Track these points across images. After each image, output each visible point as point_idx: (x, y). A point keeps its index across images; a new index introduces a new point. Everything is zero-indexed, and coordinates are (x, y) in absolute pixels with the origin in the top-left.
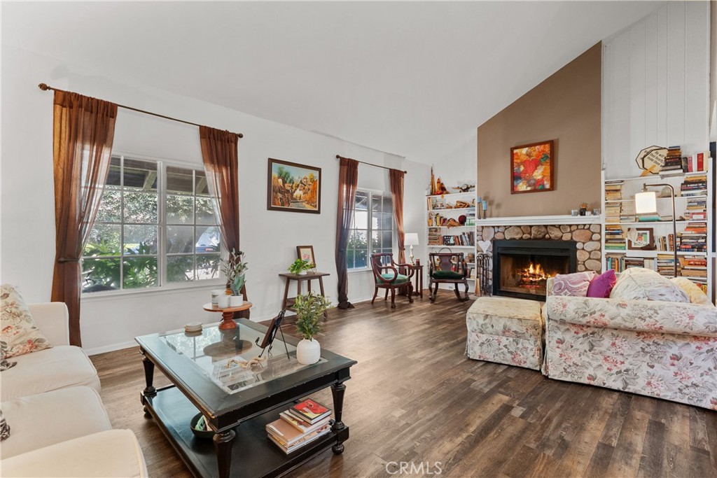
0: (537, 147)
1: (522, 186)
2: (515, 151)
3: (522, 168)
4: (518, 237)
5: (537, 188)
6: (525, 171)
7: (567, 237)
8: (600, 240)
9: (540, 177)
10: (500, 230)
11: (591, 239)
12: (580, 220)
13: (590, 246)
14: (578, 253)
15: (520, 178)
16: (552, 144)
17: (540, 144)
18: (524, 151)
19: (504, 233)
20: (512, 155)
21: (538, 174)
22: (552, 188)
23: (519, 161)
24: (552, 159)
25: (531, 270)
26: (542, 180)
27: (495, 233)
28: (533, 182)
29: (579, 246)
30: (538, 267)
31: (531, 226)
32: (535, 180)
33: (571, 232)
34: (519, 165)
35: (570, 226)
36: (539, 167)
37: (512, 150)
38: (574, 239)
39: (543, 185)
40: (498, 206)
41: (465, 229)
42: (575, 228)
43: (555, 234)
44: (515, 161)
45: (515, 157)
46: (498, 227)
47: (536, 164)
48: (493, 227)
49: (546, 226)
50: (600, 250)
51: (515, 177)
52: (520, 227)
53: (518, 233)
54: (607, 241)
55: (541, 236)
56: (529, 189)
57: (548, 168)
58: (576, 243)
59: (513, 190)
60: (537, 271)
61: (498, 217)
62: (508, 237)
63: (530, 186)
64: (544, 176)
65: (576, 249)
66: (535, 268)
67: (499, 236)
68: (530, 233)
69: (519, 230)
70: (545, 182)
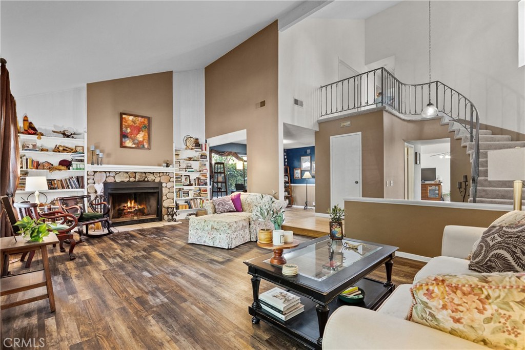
0: (140, 118)
1: (128, 143)
2: (124, 116)
3: (129, 130)
4: (126, 180)
5: (139, 146)
6: (131, 133)
7: (157, 180)
8: (173, 182)
9: (141, 139)
10: (111, 174)
11: (169, 181)
12: (163, 169)
13: (169, 185)
14: (163, 189)
15: (128, 137)
16: (149, 119)
17: (142, 117)
18: (131, 118)
19: (114, 177)
20: (121, 119)
21: (140, 137)
22: (149, 149)
23: (126, 124)
24: (148, 128)
26: (143, 142)
27: (107, 177)
28: (136, 141)
29: (164, 185)
31: (135, 173)
32: (138, 140)
33: (160, 177)
34: (127, 128)
35: (159, 173)
36: (141, 132)
37: (121, 114)
38: (161, 181)
39: (144, 145)
40: (108, 155)
41: (72, 173)
42: (161, 174)
43: (151, 178)
44: (123, 123)
45: (124, 120)
46: (109, 172)
47: (139, 130)
48: (105, 172)
49: (145, 173)
50: (173, 187)
51: (123, 136)
52: (127, 172)
53: (126, 178)
54: (176, 182)
55: (142, 179)
56: (134, 146)
57: (147, 134)
58: (162, 183)
59: (122, 146)
60: (133, 205)
61: (108, 164)
62: (118, 180)
63: (134, 144)
64: (144, 140)
65: (162, 187)
66: (131, 203)
67: (110, 180)
68: (135, 177)
69: (126, 175)
70: (145, 144)
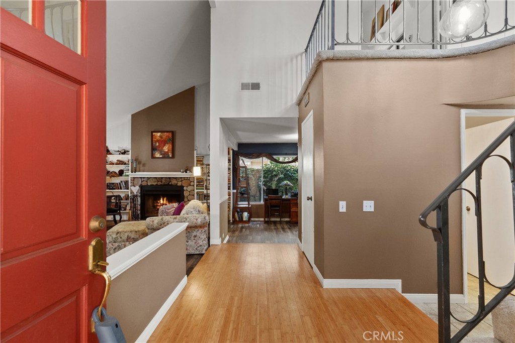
0: (165, 133)
1: (158, 155)
2: (154, 134)
3: (157, 144)
4: (155, 184)
5: (165, 156)
6: (159, 146)
7: (180, 184)
8: (194, 186)
9: (166, 150)
10: (145, 180)
11: (190, 185)
12: (184, 175)
13: (190, 188)
14: (185, 192)
15: (156, 150)
16: (173, 133)
17: (167, 132)
18: (159, 134)
19: (147, 182)
20: (152, 136)
21: (166, 148)
22: (173, 157)
23: (156, 140)
24: (173, 141)
25: (162, 201)
26: (168, 152)
27: (142, 181)
28: (163, 152)
29: (185, 188)
30: (165, 199)
31: (162, 178)
32: (164, 151)
33: (181, 181)
34: (156, 143)
35: (181, 178)
36: (166, 145)
37: (152, 132)
38: (183, 185)
39: (168, 155)
40: (144, 165)
41: (123, 178)
42: (183, 179)
43: (174, 182)
44: (154, 139)
45: (154, 137)
46: (144, 178)
47: (164, 143)
48: (141, 178)
49: (170, 178)
50: (194, 190)
51: (154, 149)
52: (156, 178)
53: (155, 182)
54: (197, 186)
55: (167, 183)
56: (161, 156)
57: (171, 145)
58: (184, 187)
59: (153, 157)
60: (165, 202)
61: (144, 171)
62: (149, 184)
63: (161, 155)
64: (169, 150)
65: (184, 190)
66: (163, 200)
67: (144, 184)
68: (162, 182)
69: (156, 180)
70: (170, 154)
